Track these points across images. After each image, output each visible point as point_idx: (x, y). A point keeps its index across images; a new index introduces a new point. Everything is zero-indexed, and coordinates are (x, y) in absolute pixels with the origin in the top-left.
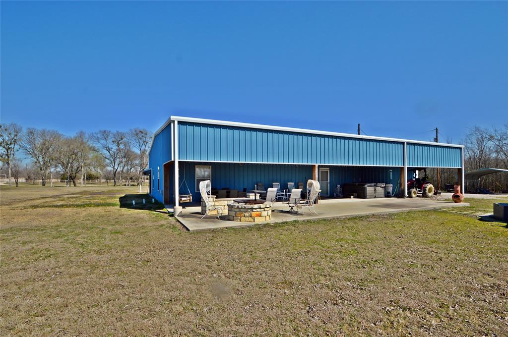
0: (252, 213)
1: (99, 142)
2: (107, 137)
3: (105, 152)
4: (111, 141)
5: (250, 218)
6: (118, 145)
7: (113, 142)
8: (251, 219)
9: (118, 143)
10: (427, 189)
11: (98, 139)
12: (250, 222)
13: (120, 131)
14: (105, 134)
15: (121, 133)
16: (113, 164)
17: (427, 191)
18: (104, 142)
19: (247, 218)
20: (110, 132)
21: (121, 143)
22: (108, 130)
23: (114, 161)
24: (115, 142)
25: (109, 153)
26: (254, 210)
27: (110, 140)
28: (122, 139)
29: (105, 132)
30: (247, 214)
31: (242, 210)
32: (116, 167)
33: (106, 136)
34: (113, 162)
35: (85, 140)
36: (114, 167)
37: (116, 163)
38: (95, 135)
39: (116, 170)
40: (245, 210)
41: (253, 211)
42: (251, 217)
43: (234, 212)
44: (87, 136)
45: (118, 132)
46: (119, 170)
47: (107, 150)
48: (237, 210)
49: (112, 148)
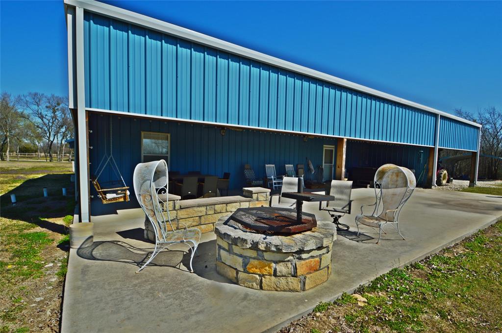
0: (298, 263)
1: (28, 106)
2: (39, 101)
3: (38, 120)
4: (44, 107)
5: (290, 279)
6: (54, 112)
7: (47, 107)
8: (294, 283)
9: (54, 109)
10: (442, 175)
11: (27, 103)
12: (290, 290)
13: (56, 95)
14: (37, 98)
15: (57, 97)
16: (48, 135)
17: (442, 179)
18: (35, 107)
19: (283, 281)
20: (43, 95)
21: (57, 109)
22: (40, 92)
23: (49, 130)
24: (50, 107)
25: (43, 120)
26: (304, 256)
27: (43, 105)
28: (59, 104)
29: (36, 94)
30: (281, 268)
31: (267, 256)
32: (51, 139)
33: (37, 100)
34: (47, 132)
35: (11, 105)
36: (49, 138)
37: (51, 134)
38: (23, 98)
39: (52, 142)
40: (278, 257)
41: (300, 259)
42: (295, 275)
43: (240, 260)
44: (12, 98)
45: (53, 96)
46: (55, 141)
47: (39, 117)
48: (253, 254)
49: (46, 115)
